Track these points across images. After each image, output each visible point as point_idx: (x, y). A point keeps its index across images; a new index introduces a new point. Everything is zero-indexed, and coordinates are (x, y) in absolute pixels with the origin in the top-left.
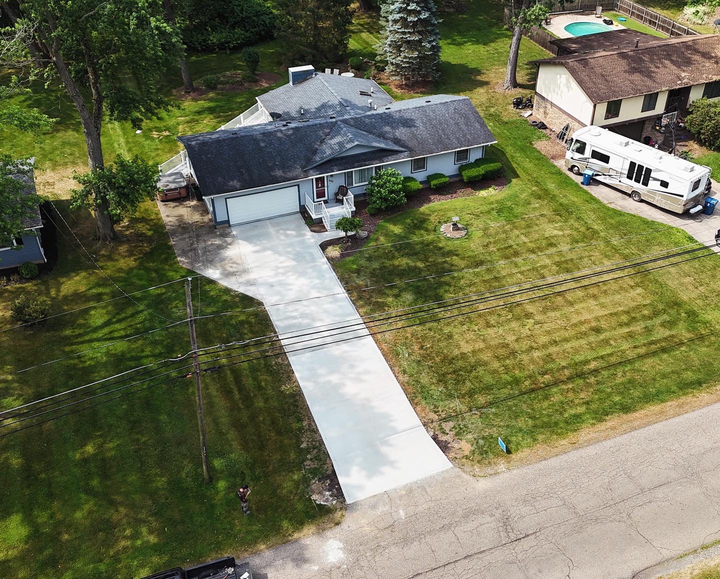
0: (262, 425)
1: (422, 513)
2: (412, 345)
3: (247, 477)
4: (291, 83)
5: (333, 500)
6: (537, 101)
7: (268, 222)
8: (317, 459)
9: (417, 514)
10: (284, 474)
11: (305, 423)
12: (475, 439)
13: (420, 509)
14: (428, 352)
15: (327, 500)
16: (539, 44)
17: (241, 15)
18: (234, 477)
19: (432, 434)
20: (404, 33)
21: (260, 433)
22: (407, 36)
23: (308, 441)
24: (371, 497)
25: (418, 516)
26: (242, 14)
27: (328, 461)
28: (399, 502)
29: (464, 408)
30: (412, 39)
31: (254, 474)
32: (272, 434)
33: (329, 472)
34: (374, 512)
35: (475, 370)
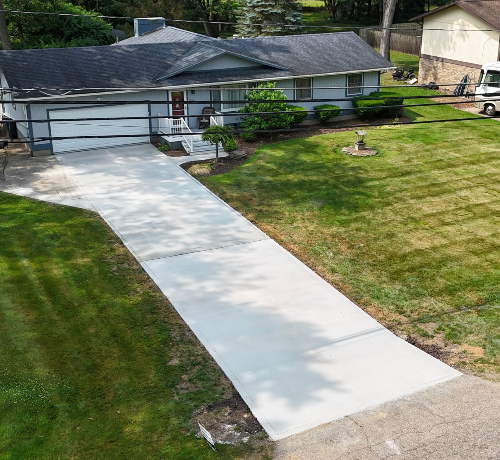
0: (94, 339)
1: (435, 442)
2: (337, 245)
3: (61, 413)
4: (137, 35)
5: (242, 436)
6: (422, 64)
7: (106, 150)
8: (201, 380)
9: (424, 444)
10: (137, 403)
11: (174, 334)
12: (486, 339)
13: (426, 437)
14: (364, 251)
15: (230, 437)
16: (403, 51)
17: (78, 26)
18: (34, 413)
19: (405, 337)
20: (265, 6)
21: (89, 349)
22: (268, 9)
23: (181, 356)
24: (320, 427)
25: (427, 448)
26: (80, 25)
27: (223, 380)
28: (380, 429)
29: (447, 308)
30: (274, 11)
31: (77, 409)
32: (113, 350)
33: (228, 396)
34: (333, 449)
35: (444, 265)
